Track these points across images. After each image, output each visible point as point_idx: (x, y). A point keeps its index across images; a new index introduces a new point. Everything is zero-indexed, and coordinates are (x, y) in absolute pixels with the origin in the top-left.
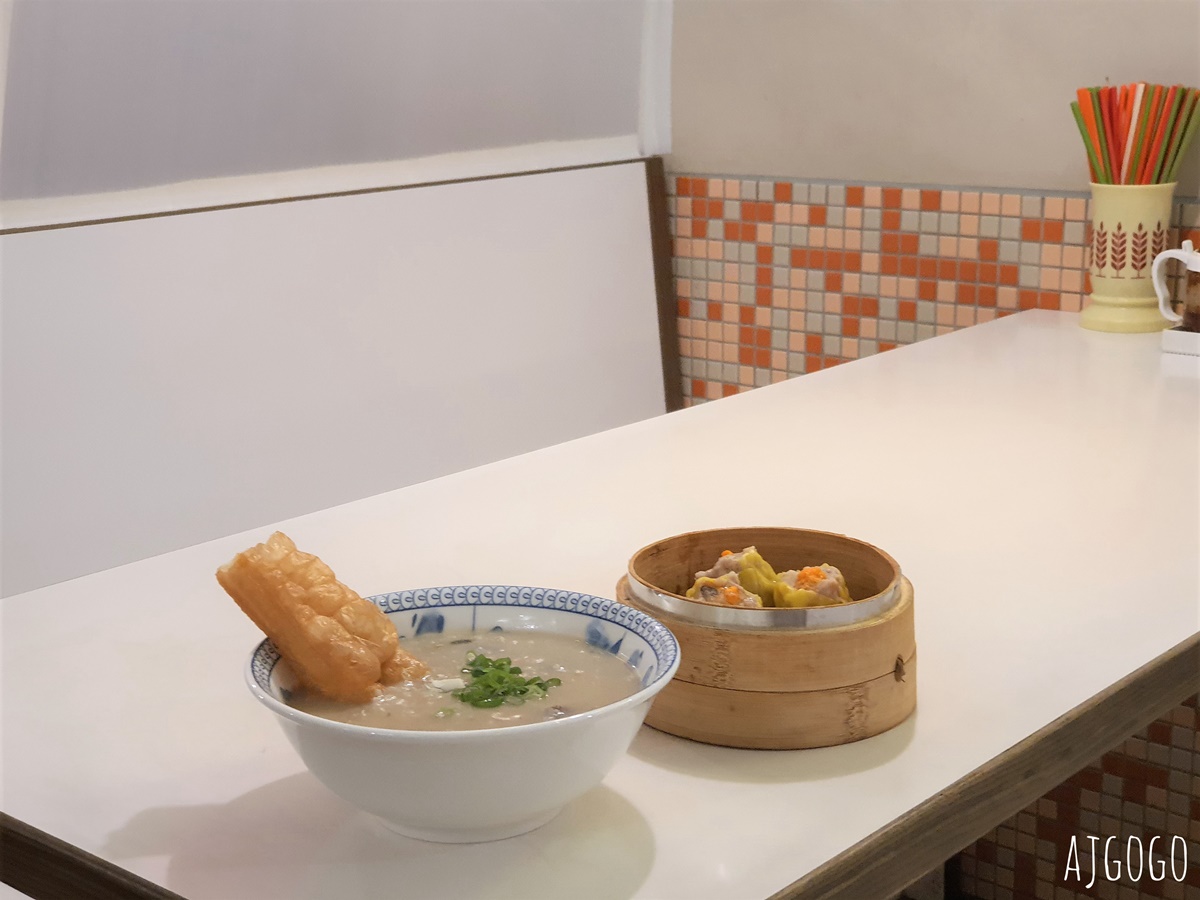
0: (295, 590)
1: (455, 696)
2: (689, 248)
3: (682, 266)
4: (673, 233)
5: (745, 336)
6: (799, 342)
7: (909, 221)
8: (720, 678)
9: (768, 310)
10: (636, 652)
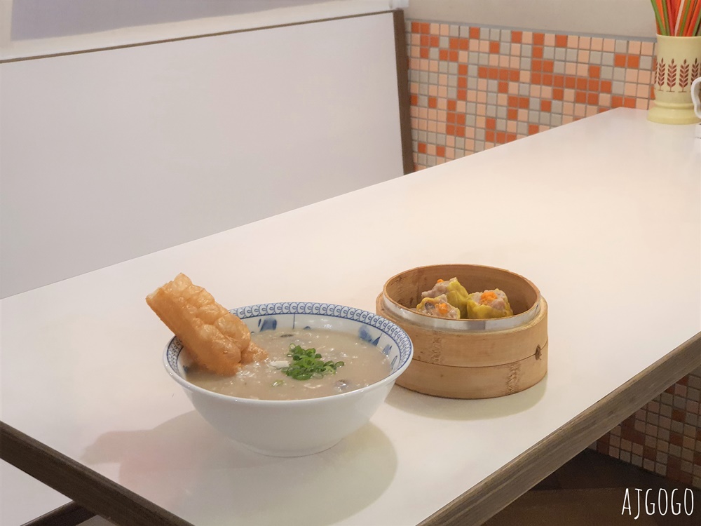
0: (192, 310)
1: (283, 372)
2: (418, 64)
3: (414, 75)
4: (409, 55)
5: (450, 118)
6: (482, 122)
7: (548, 53)
8: (435, 358)
9: (464, 103)
10: (388, 345)
